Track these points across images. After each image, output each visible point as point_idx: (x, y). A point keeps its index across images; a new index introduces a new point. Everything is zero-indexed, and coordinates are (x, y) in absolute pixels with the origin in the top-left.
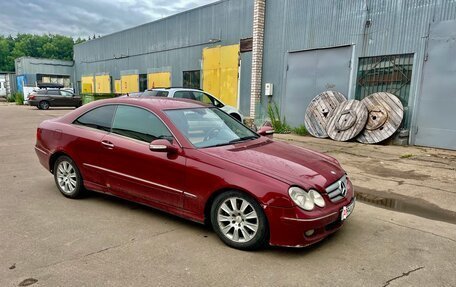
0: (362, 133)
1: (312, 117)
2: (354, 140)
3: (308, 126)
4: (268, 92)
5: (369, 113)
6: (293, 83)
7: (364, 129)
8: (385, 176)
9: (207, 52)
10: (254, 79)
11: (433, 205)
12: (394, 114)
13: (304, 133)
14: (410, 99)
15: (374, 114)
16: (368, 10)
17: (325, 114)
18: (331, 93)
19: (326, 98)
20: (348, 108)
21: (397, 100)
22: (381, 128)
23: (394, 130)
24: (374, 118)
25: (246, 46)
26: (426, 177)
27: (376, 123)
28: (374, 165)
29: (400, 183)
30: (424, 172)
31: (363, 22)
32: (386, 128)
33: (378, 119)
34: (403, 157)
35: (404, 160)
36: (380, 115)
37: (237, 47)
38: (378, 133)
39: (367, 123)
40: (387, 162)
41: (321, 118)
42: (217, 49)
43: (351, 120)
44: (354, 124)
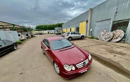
0: (111, 40)
1: (100, 36)
2: (109, 41)
3: (99, 38)
4: (91, 31)
5: (114, 35)
6: (96, 29)
7: (112, 38)
8: (112, 53)
9: (80, 23)
10: (88, 28)
11: (122, 66)
12: (121, 35)
13: (98, 39)
14: (127, 31)
15: (115, 35)
16: (117, 9)
17: (103, 35)
18: (105, 30)
19: (104, 31)
20: (108, 34)
21: (122, 31)
22: (117, 39)
23: (121, 39)
24: (115, 36)
25: (87, 21)
26: (125, 54)
27: (116, 37)
28: (111, 49)
29: (115, 56)
30: (125, 52)
31: (115, 12)
32: (118, 38)
33: (116, 36)
34: (121, 47)
35: (121, 48)
36: (117, 35)
37: (86, 22)
38: (116, 40)
39: (113, 37)
40: (115, 48)
41: (102, 36)
42: (82, 23)
43: (109, 36)
44: (109, 37)
